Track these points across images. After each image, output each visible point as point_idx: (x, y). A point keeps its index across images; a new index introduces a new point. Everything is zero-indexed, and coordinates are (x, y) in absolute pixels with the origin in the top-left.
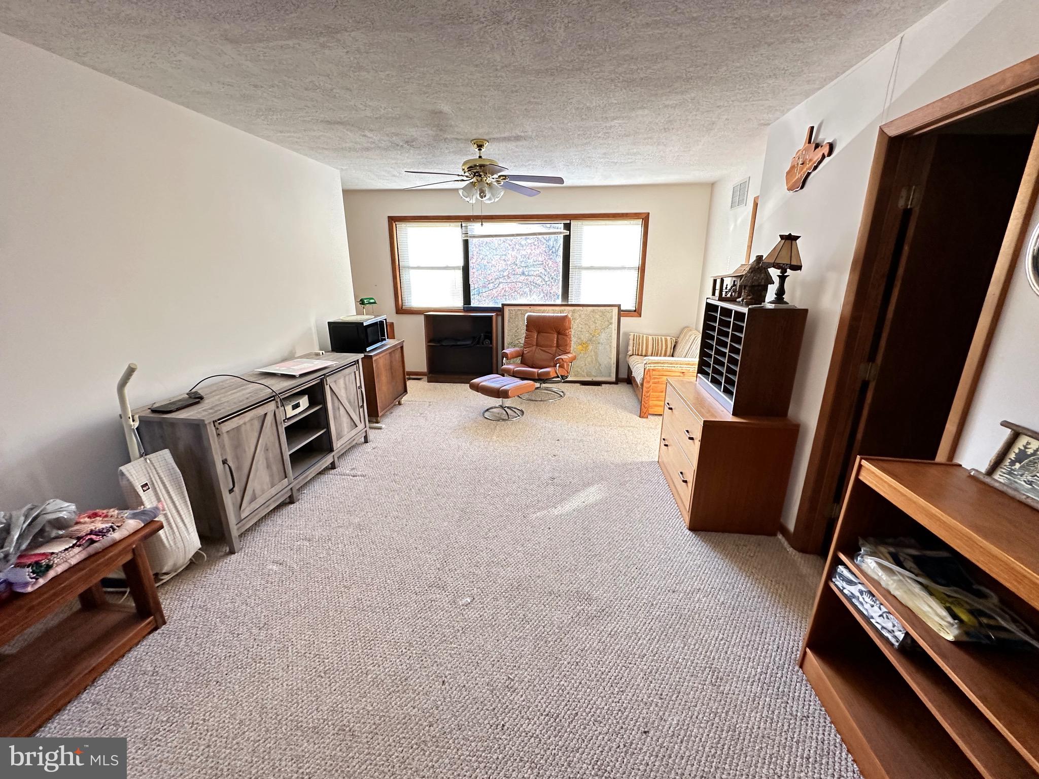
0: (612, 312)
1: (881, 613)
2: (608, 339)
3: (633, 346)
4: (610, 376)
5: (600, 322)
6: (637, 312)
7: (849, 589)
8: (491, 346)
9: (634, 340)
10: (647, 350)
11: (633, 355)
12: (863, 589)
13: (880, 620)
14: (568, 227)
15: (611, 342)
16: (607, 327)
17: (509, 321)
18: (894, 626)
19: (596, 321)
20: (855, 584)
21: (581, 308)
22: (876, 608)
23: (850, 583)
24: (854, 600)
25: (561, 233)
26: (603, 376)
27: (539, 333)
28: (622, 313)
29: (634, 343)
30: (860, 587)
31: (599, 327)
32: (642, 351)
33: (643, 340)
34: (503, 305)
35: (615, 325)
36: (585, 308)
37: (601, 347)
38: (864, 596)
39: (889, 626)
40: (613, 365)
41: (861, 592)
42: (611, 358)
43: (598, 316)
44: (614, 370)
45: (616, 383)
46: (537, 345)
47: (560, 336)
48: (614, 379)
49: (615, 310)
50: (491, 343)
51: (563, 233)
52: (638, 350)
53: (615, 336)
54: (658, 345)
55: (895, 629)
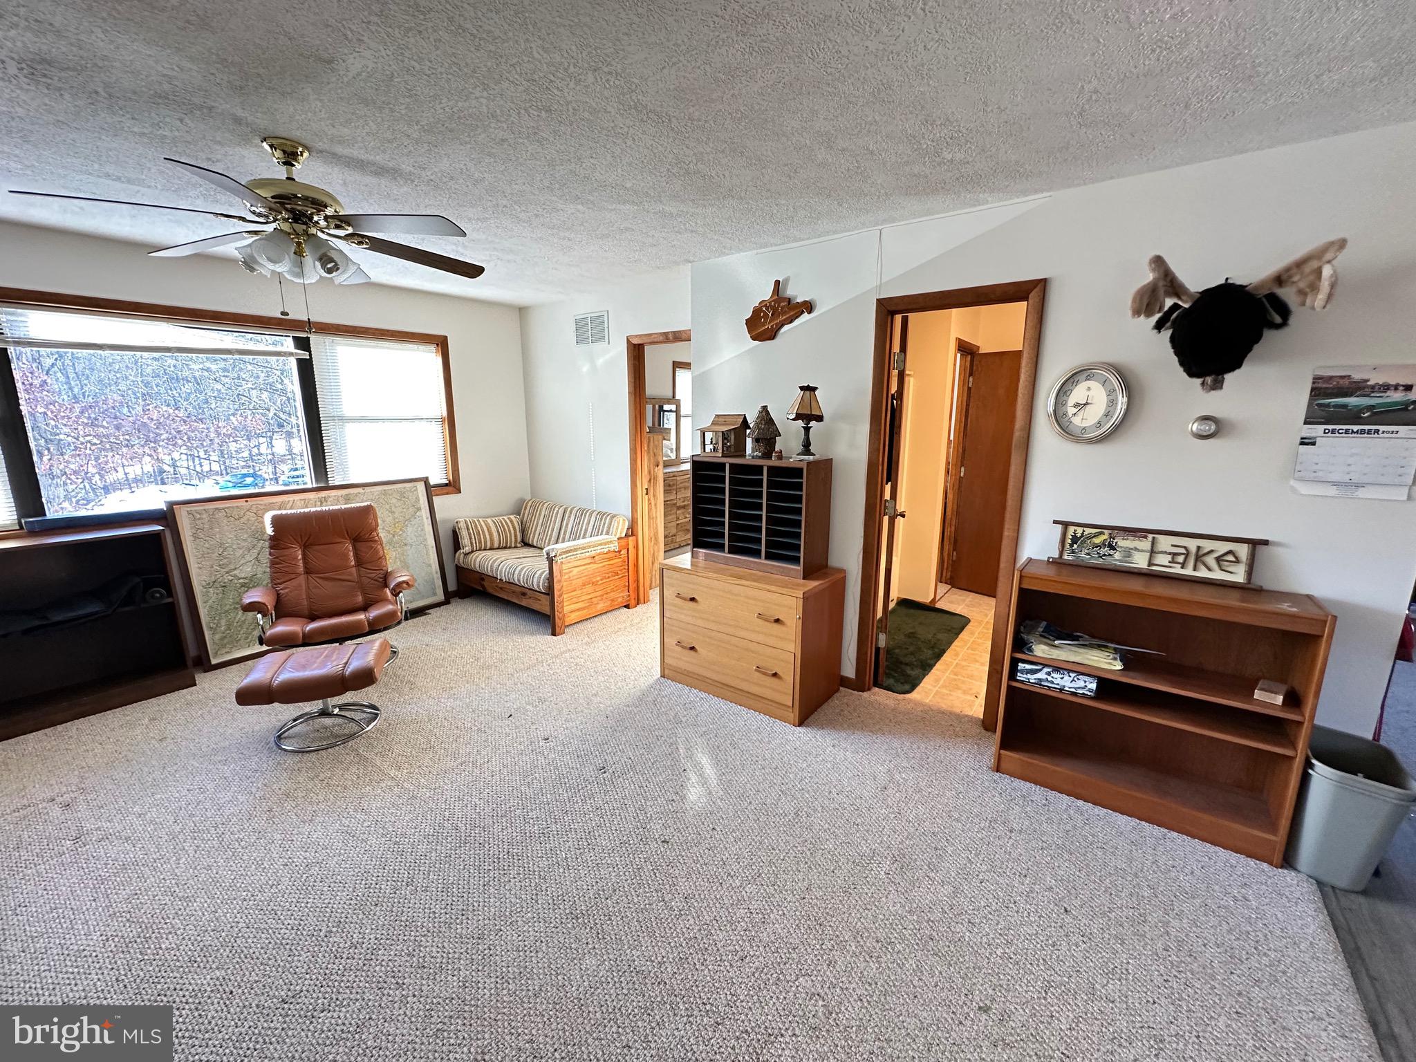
0: (416, 490)
1: (1071, 679)
2: (420, 536)
3: (471, 538)
4: (435, 594)
5: (400, 509)
6: (452, 486)
7: (1033, 678)
8: (170, 600)
9: (468, 529)
10: (492, 540)
11: (472, 551)
12: (1049, 670)
13: (1073, 685)
14: (303, 344)
15: (426, 540)
16: (414, 516)
17: (195, 537)
18: (1085, 682)
19: (393, 509)
20: (1040, 670)
21: (360, 490)
22: (1066, 678)
23: (1036, 671)
24: (1043, 683)
25: (291, 354)
26: (423, 597)
27: (305, 547)
28: (431, 490)
29: (470, 534)
30: (1046, 670)
31: (401, 519)
32: (486, 543)
33: (481, 527)
34: (172, 505)
35: (425, 512)
36: (368, 489)
37: (411, 552)
38: (1052, 675)
39: (1082, 684)
40: (435, 576)
41: (1049, 674)
42: (430, 565)
43: (394, 501)
44: (439, 583)
45: (446, 602)
46: (308, 571)
47: (358, 545)
48: (440, 596)
49: (421, 487)
50: (170, 593)
51: (296, 354)
52: (480, 542)
53: (429, 528)
54: (504, 529)
55: (1087, 684)
